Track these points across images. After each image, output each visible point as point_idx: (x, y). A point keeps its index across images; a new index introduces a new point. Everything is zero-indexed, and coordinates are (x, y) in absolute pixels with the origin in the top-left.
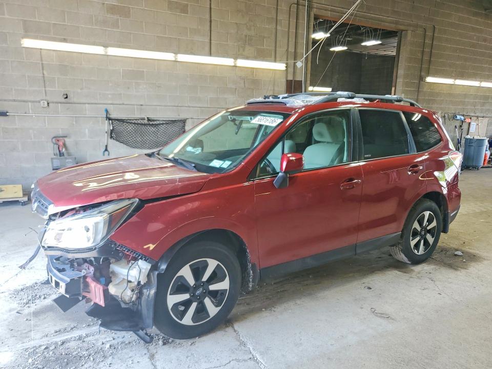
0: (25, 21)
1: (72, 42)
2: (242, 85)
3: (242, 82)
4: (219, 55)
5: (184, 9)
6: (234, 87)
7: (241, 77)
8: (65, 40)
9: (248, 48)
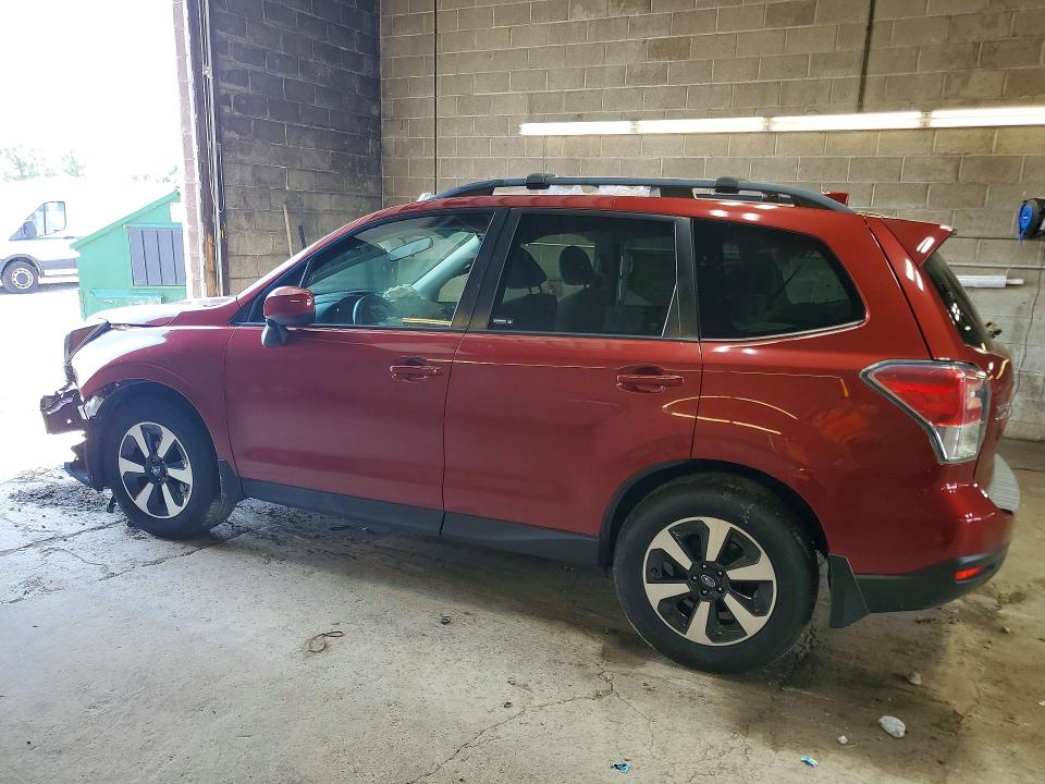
0: (531, 94)
1: (590, 118)
2: (949, 176)
3: (949, 168)
4: (883, 105)
5: (804, 16)
6: (920, 181)
7: (946, 154)
8: (579, 118)
9: (978, 75)
